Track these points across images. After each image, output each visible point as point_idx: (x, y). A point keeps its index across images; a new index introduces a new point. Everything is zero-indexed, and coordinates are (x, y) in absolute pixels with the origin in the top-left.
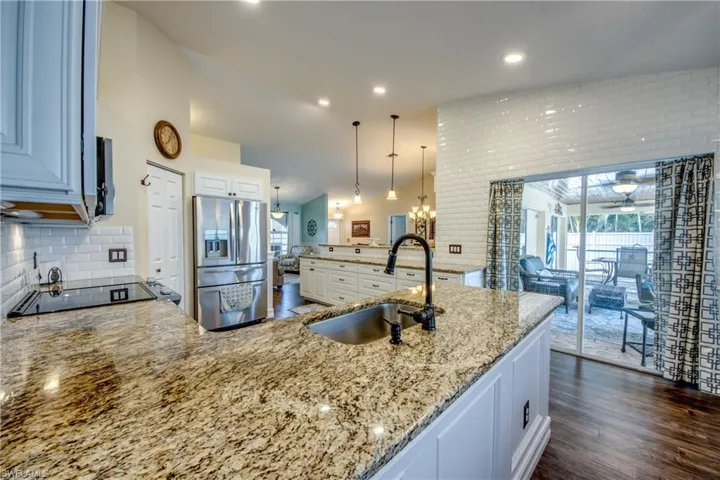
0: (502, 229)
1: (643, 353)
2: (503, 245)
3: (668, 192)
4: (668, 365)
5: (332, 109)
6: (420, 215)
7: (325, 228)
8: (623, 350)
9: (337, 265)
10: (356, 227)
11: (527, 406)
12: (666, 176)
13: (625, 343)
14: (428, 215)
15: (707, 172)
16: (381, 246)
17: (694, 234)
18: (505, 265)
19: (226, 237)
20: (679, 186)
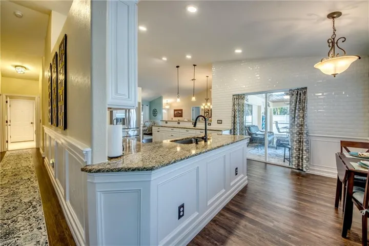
0: (237, 114)
1: (289, 161)
2: (237, 120)
3: (293, 101)
4: (294, 163)
5: (167, 61)
6: (206, 107)
7: (161, 113)
8: (284, 161)
9: (170, 129)
10: (176, 112)
11: (237, 169)
12: (293, 95)
13: (285, 158)
14: (209, 107)
15: (305, 93)
16: (189, 121)
17: (301, 115)
18: (238, 128)
19: (124, 117)
20: (297, 99)
